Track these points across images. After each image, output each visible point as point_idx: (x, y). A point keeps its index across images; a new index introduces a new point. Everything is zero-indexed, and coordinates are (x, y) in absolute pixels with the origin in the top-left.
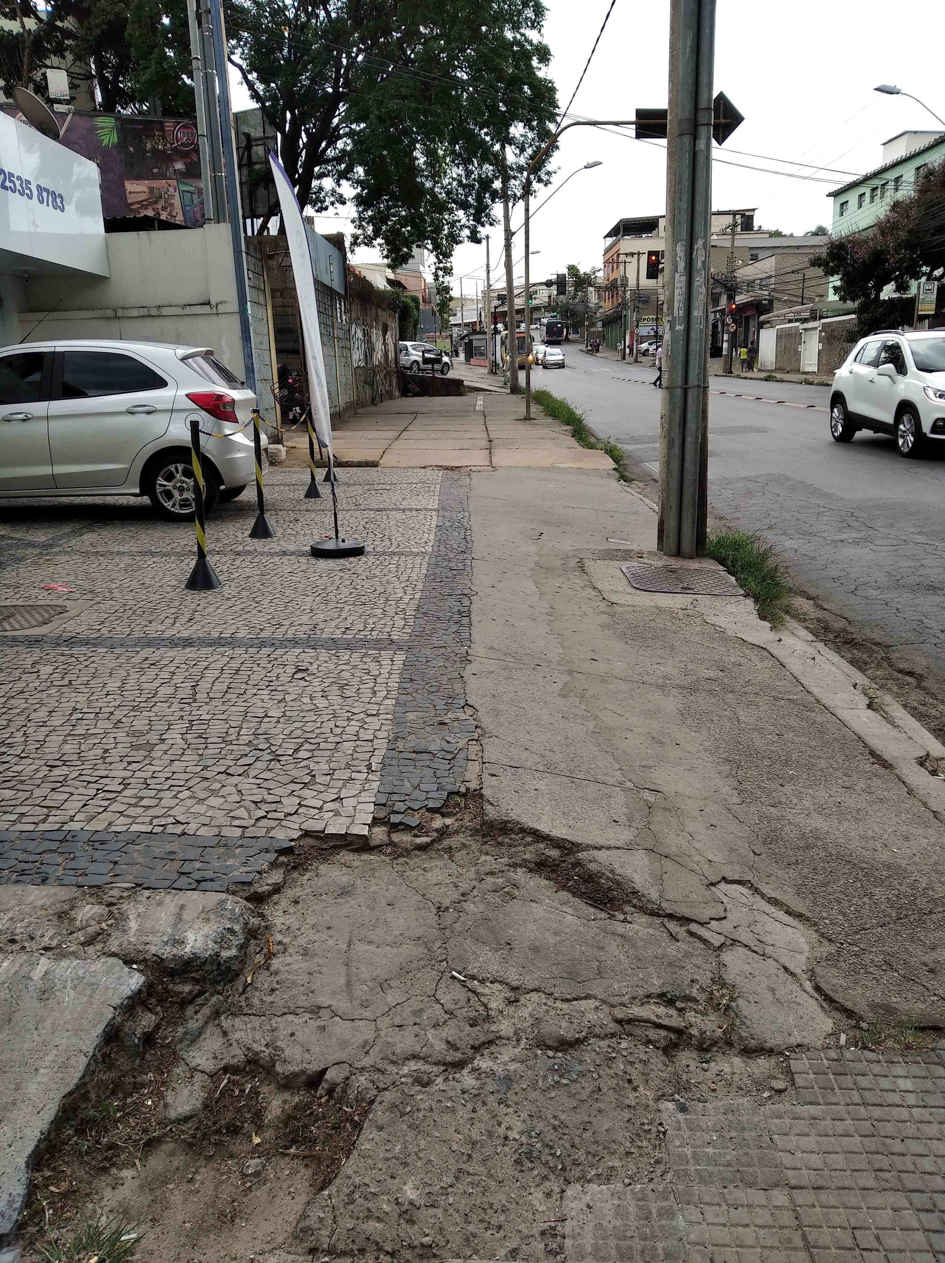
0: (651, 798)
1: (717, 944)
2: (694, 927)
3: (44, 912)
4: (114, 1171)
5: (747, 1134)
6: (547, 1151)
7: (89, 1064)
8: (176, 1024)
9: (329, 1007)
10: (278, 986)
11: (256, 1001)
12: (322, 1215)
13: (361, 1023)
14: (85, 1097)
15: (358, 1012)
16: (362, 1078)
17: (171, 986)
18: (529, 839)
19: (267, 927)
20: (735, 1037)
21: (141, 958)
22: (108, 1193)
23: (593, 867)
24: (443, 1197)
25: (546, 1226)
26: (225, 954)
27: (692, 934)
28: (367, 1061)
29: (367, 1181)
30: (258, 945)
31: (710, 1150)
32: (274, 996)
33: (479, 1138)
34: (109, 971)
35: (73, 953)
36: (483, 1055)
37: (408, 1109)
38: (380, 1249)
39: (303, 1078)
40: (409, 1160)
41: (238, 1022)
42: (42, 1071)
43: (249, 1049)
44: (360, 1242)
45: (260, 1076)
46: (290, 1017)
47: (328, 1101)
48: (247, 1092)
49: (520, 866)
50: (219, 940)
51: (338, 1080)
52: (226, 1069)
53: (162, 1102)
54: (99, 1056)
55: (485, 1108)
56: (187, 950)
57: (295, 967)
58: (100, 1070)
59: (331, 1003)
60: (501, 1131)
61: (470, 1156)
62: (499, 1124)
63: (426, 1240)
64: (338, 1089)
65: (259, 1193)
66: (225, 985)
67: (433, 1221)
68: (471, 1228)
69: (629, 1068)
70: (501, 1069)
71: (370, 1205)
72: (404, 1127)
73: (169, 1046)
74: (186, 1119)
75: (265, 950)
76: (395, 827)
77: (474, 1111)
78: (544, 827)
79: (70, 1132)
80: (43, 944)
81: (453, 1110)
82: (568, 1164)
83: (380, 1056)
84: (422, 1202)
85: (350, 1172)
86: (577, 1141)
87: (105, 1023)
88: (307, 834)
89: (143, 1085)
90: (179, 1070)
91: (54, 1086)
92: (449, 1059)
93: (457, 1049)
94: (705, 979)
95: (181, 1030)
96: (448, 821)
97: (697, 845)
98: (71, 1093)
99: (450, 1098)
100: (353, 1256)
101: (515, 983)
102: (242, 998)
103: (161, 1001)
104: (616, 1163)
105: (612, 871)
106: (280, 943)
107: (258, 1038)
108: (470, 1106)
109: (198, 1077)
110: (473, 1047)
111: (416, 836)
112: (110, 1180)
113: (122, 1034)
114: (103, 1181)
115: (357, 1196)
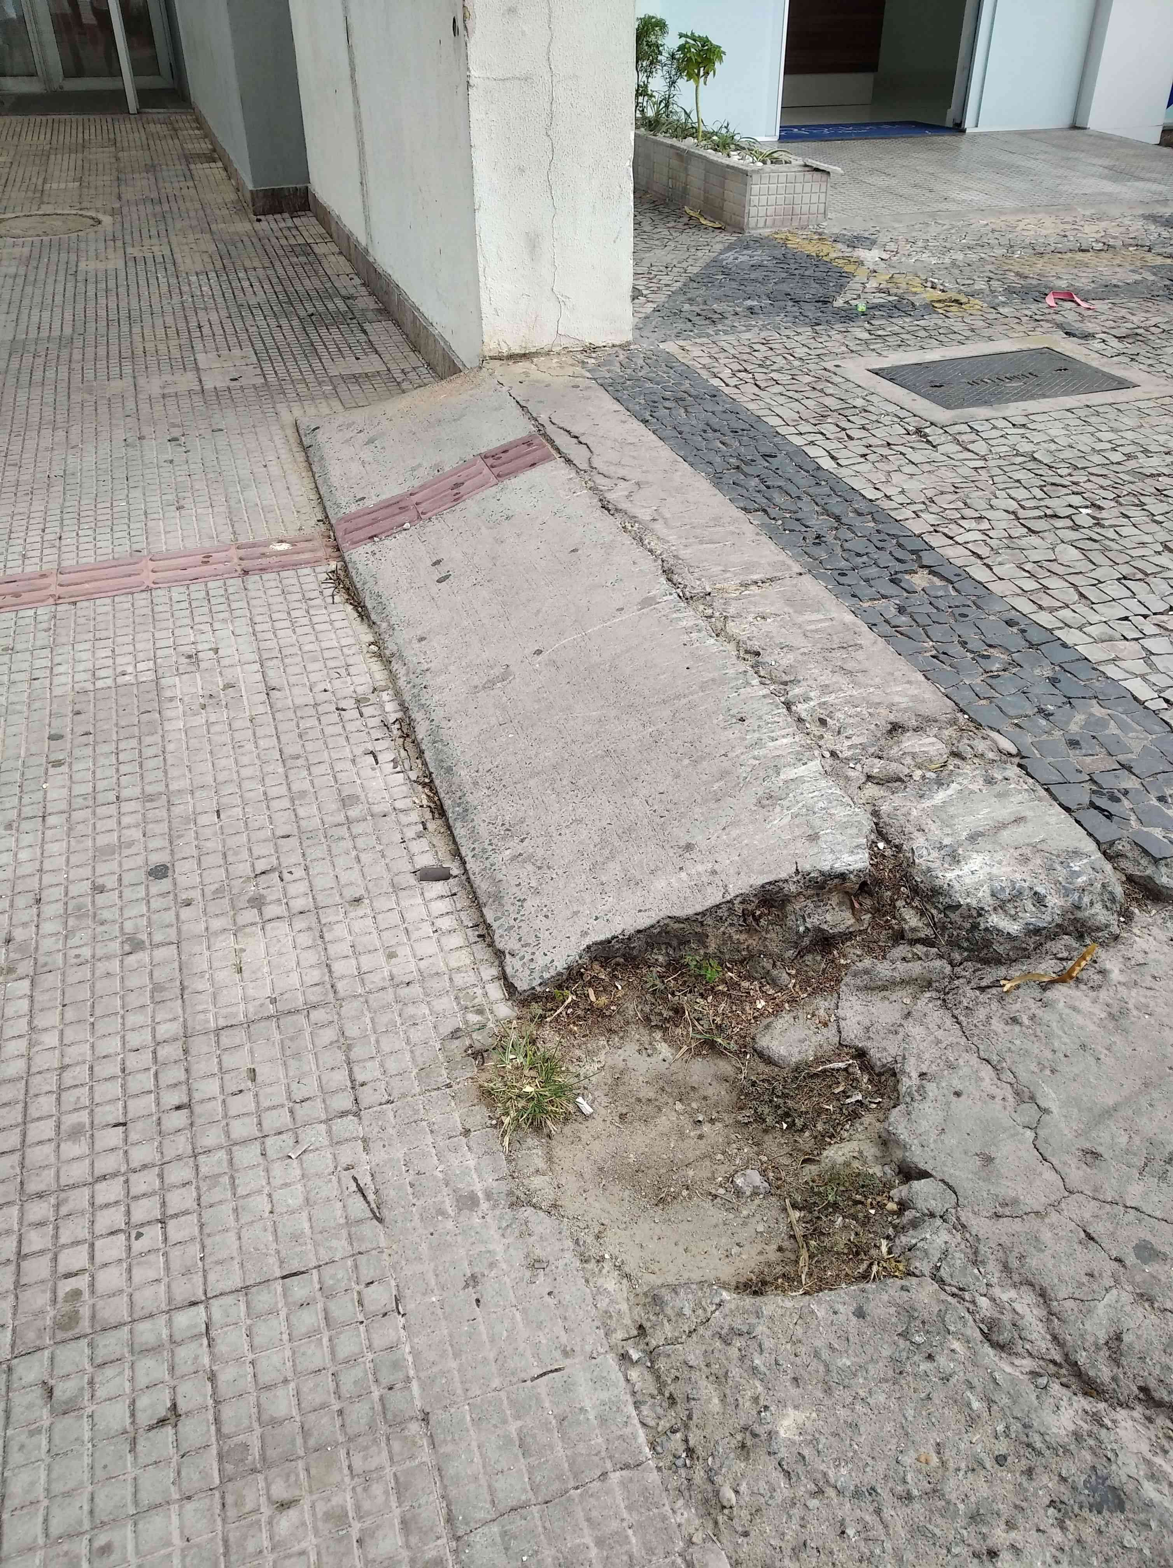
3: (883, 711)
4: (658, 1035)
7: (718, 906)
8: (871, 950)
9: (1046, 1111)
10: (1026, 1021)
11: (981, 1013)
12: (687, 1311)
13: (1050, 1175)
14: (702, 938)
15: (1066, 1158)
16: (944, 1236)
17: (899, 903)
19: (1116, 938)
21: (897, 842)
22: (630, 1049)
24: (811, 1487)
26: (996, 920)
28: (979, 1225)
29: (768, 1344)
30: (1068, 948)
32: (1007, 1028)
33: (953, 1497)
34: (843, 827)
35: (847, 779)
36: (1150, 1420)
37: (918, 1339)
38: (686, 1426)
39: (903, 1156)
40: (838, 1392)
41: (936, 1015)
43: (904, 1058)
44: (681, 1390)
45: (886, 1100)
46: (987, 1072)
47: (893, 1213)
48: (848, 1101)
50: (1005, 896)
51: (921, 1204)
52: (861, 1054)
53: (772, 1018)
54: (738, 908)
55: (1024, 1480)
56: (950, 875)
57: (1079, 1020)
58: (731, 925)
59: (1054, 1108)
60: (999, 1536)
61: (909, 1497)
62: (1010, 1525)
63: (728, 1495)
64: (911, 1214)
65: (712, 1211)
66: (967, 960)
67: (763, 1486)
70: (1133, 1472)
71: (735, 1372)
72: (886, 1352)
73: (840, 967)
74: (768, 1061)
75: (1070, 964)
77: (1001, 1460)
79: (661, 959)
80: (838, 747)
81: (972, 1421)
83: (1004, 1239)
84: (783, 1453)
85: (767, 1311)
87: (771, 878)
89: (774, 983)
90: (822, 1004)
91: (674, 898)
92: (1082, 1358)
93: (1116, 1363)
95: (867, 962)
98: (677, 920)
99: (990, 1402)
100: (661, 1393)
102: (970, 994)
103: (877, 911)
106: (1102, 972)
107: (927, 1056)
108: (1002, 1447)
109: (830, 1031)
110: (1144, 1389)
112: (646, 1039)
113: (789, 908)
114: (638, 1033)
115: (738, 1342)
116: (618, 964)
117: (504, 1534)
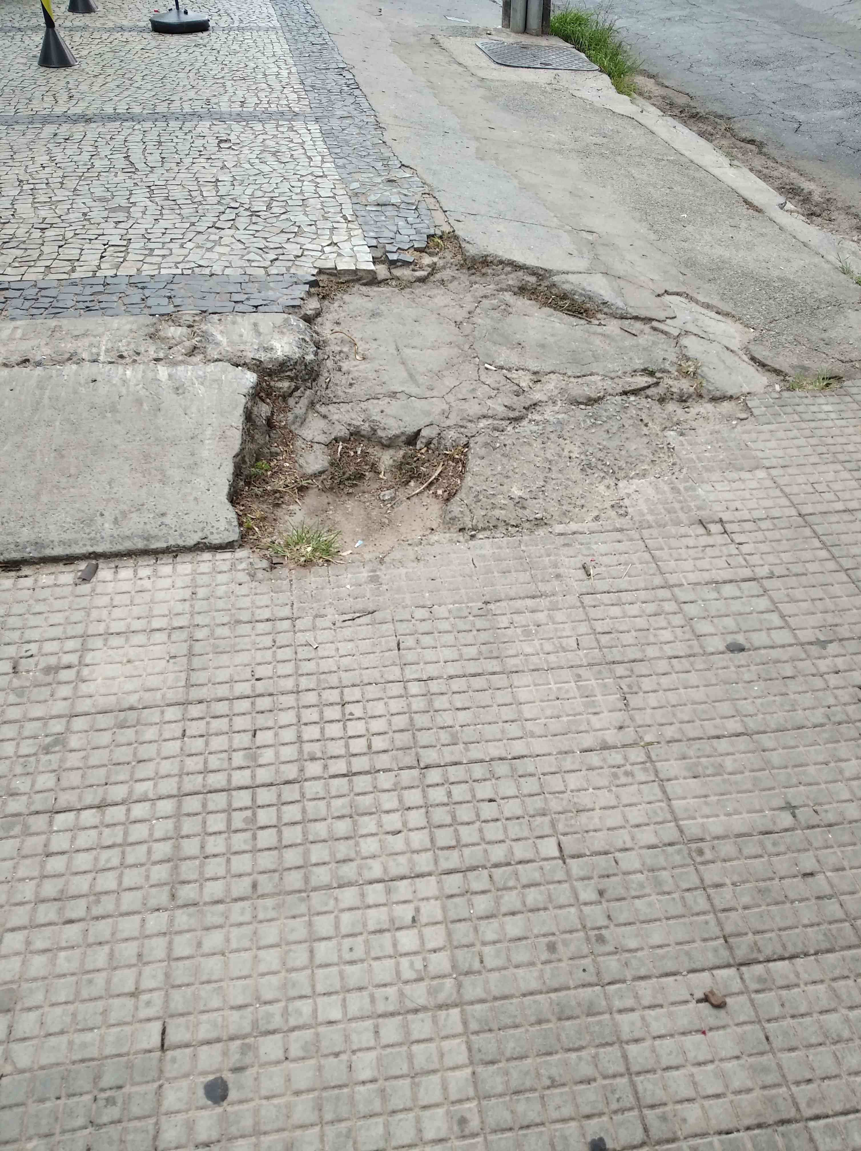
0: (590, 237)
1: (676, 334)
2: (655, 324)
3: (135, 334)
4: (285, 506)
5: (731, 444)
6: (600, 463)
7: (242, 435)
8: (285, 411)
9: (403, 391)
10: (354, 382)
11: (340, 393)
12: (461, 510)
13: (434, 399)
15: (427, 393)
16: (452, 432)
17: (272, 383)
18: (509, 269)
19: (324, 341)
20: (704, 392)
21: (244, 361)
22: (289, 518)
23: (567, 287)
24: (541, 493)
25: (613, 503)
26: (307, 358)
27: (655, 329)
28: (450, 422)
29: (485, 488)
31: (707, 454)
32: (353, 388)
33: (552, 459)
34: (224, 372)
35: (183, 361)
36: (533, 412)
37: (498, 445)
38: (507, 524)
39: (403, 438)
40: (509, 474)
41: (331, 408)
42: (207, 442)
43: (349, 425)
44: (493, 522)
45: (365, 442)
46: (374, 401)
47: (427, 450)
48: (359, 453)
49: (506, 290)
51: (433, 436)
52: (337, 440)
53: (297, 464)
54: (246, 429)
55: (550, 441)
56: (279, 354)
57: (361, 367)
58: (249, 442)
59: (403, 389)
60: (566, 453)
61: (550, 469)
62: (563, 449)
63: (537, 516)
64: (435, 441)
65: (400, 509)
66: (313, 381)
67: (538, 506)
68: (564, 507)
69: (639, 413)
71: (492, 501)
72: (499, 456)
73: (285, 427)
74: (321, 473)
75: (332, 357)
76: (393, 264)
77: (543, 443)
78: (519, 258)
79: (243, 484)
80: (151, 357)
81: (529, 443)
82: (616, 469)
83: (458, 418)
84: (527, 496)
85: (471, 485)
86: (617, 456)
87: (242, 406)
88: (321, 271)
89: (277, 454)
90: (299, 443)
92: (510, 416)
93: (514, 410)
94: (672, 357)
95: (290, 415)
96: (435, 259)
97: (638, 269)
98: (238, 454)
100: (491, 529)
101: (536, 369)
102: (328, 391)
103: (269, 395)
104: (646, 467)
105: (584, 289)
106: (340, 352)
107: (353, 417)
108: (539, 440)
109: (316, 446)
110: (524, 408)
111: (413, 270)
112: (285, 511)
114: (280, 513)
115: (481, 497)
116: (239, 499)
117: (542, 581)
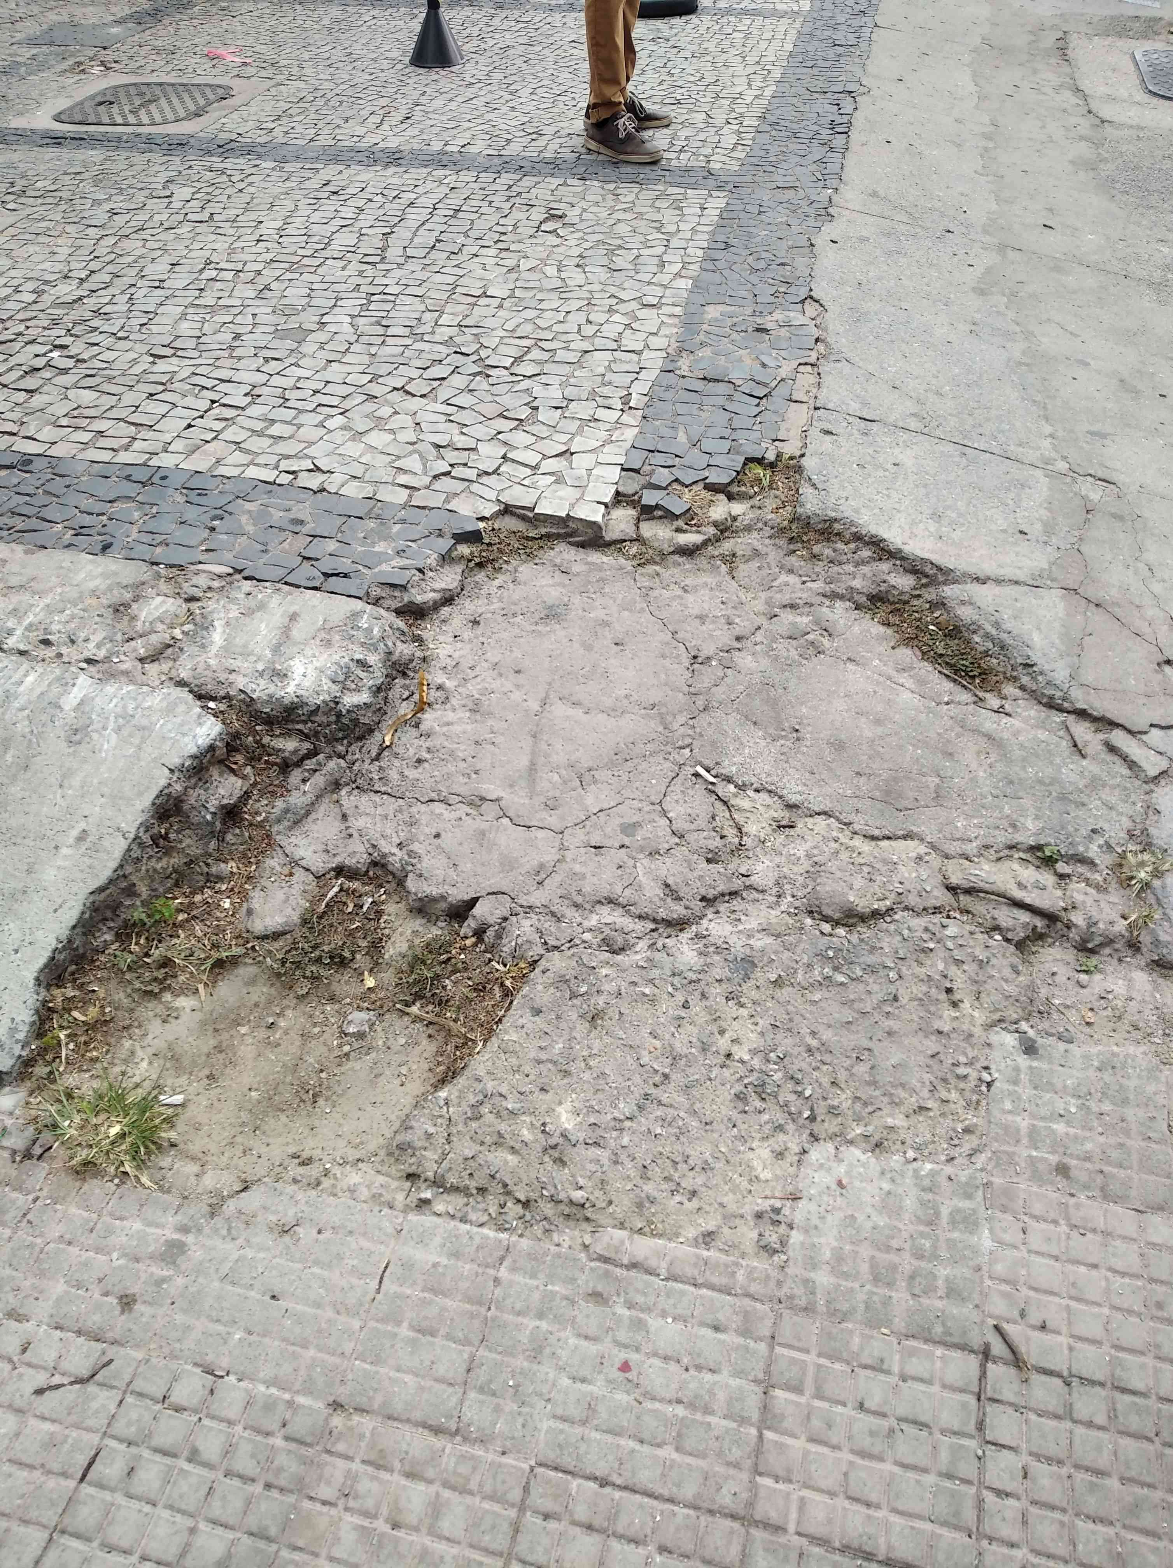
0: (1095, 493)
1: (1152, 772)
2: (1118, 738)
3: (94, 601)
4: (167, 997)
5: (1130, 1113)
6: (790, 1085)
7: (129, 850)
8: (274, 794)
9: (498, 800)
10: (428, 756)
11: (393, 775)
12: (431, 1130)
13: (541, 834)
14: (131, 891)
15: (538, 816)
16: (526, 923)
17: (266, 740)
18: (866, 553)
19: (424, 659)
20: (1145, 939)
21: (222, 693)
22: (155, 1027)
23: (966, 614)
24: (615, 1134)
25: (765, 1205)
26: (350, 700)
27: (1112, 749)
28: (537, 898)
29: (504, 1090)
30: (405, 687)
31: (1060, 1127)
32: (420, 770)
33: (685, 1051)
34: (169, 710)
35: (126, 673)
36: (717, 912)
37: (583, 989)
38: (508, 1193)
39: (443, 905)
40: (572, 1068)
41: (365, 801)
42: (64, 851)
43: (374, 846)
44: (480, 1180)
45: (388, 886)
46: (439, 808)
47: (475, 945)
48: (365, 909)
49: (842, 597)
50: (341, 678)
51: (491, 920)
52: (339, 871)
53: (245, 905)
54: (146, 838)
55: (705, 1003)
56: (291, 689)
57: (457, 729)
58: (150, 857)
59: (502, 794)
60: (723, 1043)
61: (666, 1076)
62: (722, 1032)
63: (578, 1196)
64: (490, 933)
65: (357, 1065)
66: (350, 744)
67: (592, 1167)
68: (649, 1188)
69: (953, 971)
70: (741, 943)
71: (503, 1127)
72: (574, 1016)
73: (260, 825)
74: (276, 936)
75: (416, 697)
76: (647, 512)
77: (685, 1006)
78: (894, 535)
79: (108, 937)
80: (87, 654)
81: (653, 1001)
82: (821, 1109)
83: (560, 892)
84: (581, 1136)
85: (481, 1072)
86: (842, 1076)
87: (154, 792)
88: (507, 510)
89: (220, 879)
90: (274, 862)
91: (80, 876)
92: (662, 914)
93: (679, 899)
94: (1116, 831)
95: (280, 804)
96: (737, 508)
97: (1157, 588)
98: (101, 890)
99: (651, 981)
100: (469, 1195)
101: (794, 799)
102: (374, 767)
103: (252, 760)
104: (899, 1121)
105: (997, 625)
106: (439, 688)
107: (389, 832)
108: (680, 998)
109: (300, 875)
110: (703, 899)
111: (678, 530)
112: (160, 1009)
113: (186, 807)
114: (149, 1010)
115: (485, 1110)
116: (73, 974)
117: (481, 1390)
